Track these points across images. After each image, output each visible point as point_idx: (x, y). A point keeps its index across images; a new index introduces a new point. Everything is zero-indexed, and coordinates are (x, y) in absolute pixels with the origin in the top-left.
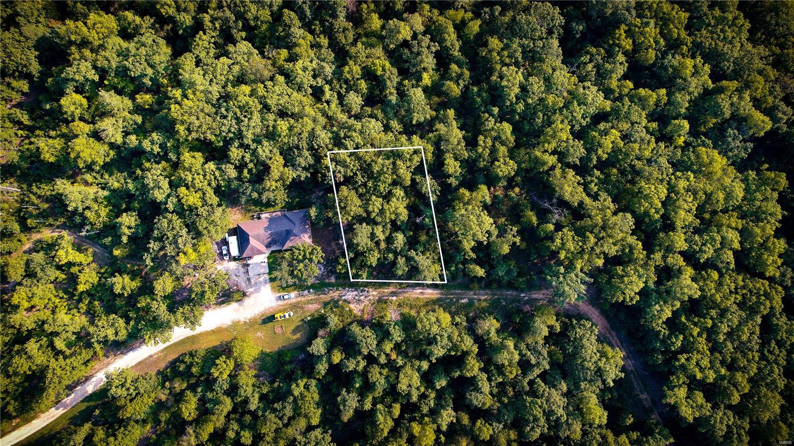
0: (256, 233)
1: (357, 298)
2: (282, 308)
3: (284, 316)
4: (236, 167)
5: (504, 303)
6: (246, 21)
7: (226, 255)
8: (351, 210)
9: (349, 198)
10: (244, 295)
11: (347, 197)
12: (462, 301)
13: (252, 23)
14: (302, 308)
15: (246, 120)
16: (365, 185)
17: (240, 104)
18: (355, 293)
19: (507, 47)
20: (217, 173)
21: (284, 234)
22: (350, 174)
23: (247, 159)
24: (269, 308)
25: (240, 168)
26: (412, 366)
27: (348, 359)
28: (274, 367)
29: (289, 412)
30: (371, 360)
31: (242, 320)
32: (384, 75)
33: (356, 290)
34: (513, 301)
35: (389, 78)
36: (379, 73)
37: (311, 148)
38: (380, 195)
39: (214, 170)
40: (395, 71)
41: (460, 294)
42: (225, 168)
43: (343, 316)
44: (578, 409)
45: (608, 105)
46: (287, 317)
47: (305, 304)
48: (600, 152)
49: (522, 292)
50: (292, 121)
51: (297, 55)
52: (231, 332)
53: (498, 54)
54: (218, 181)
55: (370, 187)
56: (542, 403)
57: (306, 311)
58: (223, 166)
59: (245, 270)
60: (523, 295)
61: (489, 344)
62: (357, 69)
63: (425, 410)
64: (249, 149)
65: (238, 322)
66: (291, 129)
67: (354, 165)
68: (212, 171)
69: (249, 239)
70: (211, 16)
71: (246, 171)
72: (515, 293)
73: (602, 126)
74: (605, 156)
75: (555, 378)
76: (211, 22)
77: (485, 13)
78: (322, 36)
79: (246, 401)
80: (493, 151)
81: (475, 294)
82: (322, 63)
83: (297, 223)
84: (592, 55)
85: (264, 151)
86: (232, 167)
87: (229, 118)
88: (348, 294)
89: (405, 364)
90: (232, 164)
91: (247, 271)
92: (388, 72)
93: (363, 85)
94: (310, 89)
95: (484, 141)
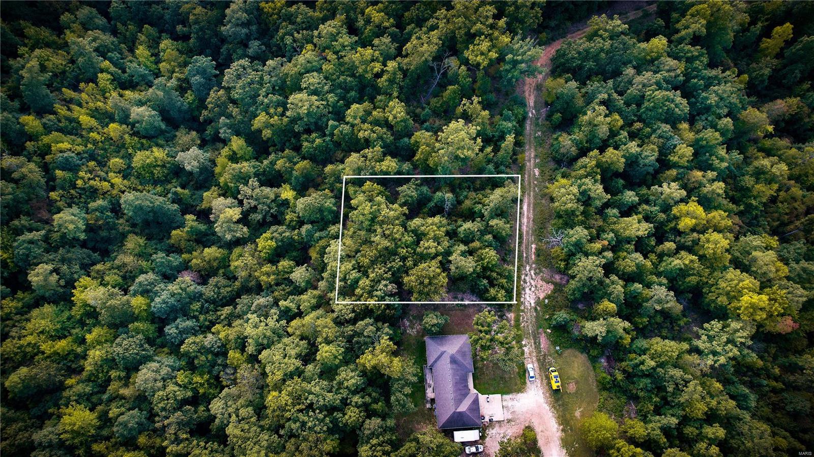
0: (452, 403)
1: (533, 289)
2: (545, 382)
3: (556, 377)
4: (369, 417)
5: (540, 133)
6: (185, 402)
7: (477, 449)
8: (434, 271)
9: (419, 273)
10: (529, 428)
11: (418, 276)
12: (537, 173)
13: (190, 394)
14: (545, 355)
15: (311, 397)
16: (404, 259)
17: (289, 403)
18: (527, 290)
19: (266, 109)
20: (374, 441)
21: (455, 366)
22: (389, 275)
23: (360, 401)
24: (545, 397)
25: (370, 413)
26: (615, 223)
27: (610, 294)
28: (618, 398)
29: (677, 373)
30: (609, 268)
31: (559, 434)
32: (276, 239)
33: (524, 289)
34: (537, 125)
35: (281, 234)
36: (274, 244)
37: (354, 321)
38: (417, 243)
39: (369, 445)
40: (273, 228)
41: (529, 176)
42: (369, 429)
43: (554, 306)
44: (652, 61)
45: (341, 17)
46: (556, 373)
47: (540, 352)
48: (386, 24)
49: (527, 113)
50: (319, 340)
51: (239, 338)
52: (575, 451)
53: (271, 117)
54: (383, 442)
55: (407, 252)
56: (649, 90)
57: (549, 351)
58: (367, 432)
59: (497, 425)
60: (531, 115)
61: (586, 143)
62: (267, 268)
63: (662, 216)
64: (347, 399)
65: (562, 439)
66: (328, 342)
67: (379, 270)
68: (371, 448)
69: (460, 413)
70: (173, 443)
71: (375, 406)
72: (528, 122)
73: (361, 23)
74: (392, 20)
75: (621, 82)
76: (178, 444)
77: (225, 132)
78: (219, 313)
79: (666, 431)
80: (377, 123)
81: (530, 161)
82: (253, 308)
83: (442, 349)
84: (286, 34)
85: (352, 378)
86: (368, 421)
87: (306, 419)
88: (528, 299)
89: (612, 230)
90: (364, 422)
91: (499, 422)
92: (275, 234)
93: (284, 264)
94: (282, 322)
95: (365, 131)
